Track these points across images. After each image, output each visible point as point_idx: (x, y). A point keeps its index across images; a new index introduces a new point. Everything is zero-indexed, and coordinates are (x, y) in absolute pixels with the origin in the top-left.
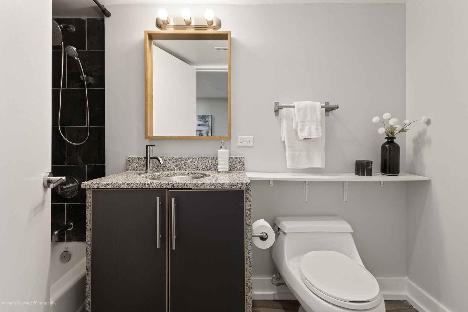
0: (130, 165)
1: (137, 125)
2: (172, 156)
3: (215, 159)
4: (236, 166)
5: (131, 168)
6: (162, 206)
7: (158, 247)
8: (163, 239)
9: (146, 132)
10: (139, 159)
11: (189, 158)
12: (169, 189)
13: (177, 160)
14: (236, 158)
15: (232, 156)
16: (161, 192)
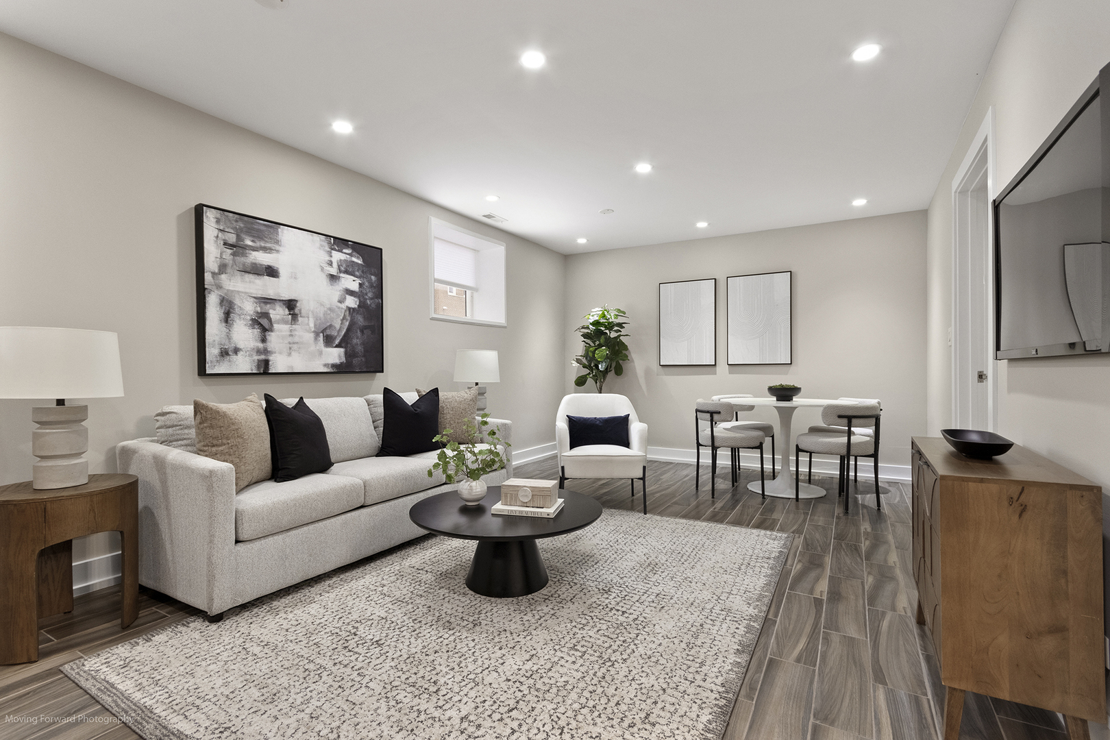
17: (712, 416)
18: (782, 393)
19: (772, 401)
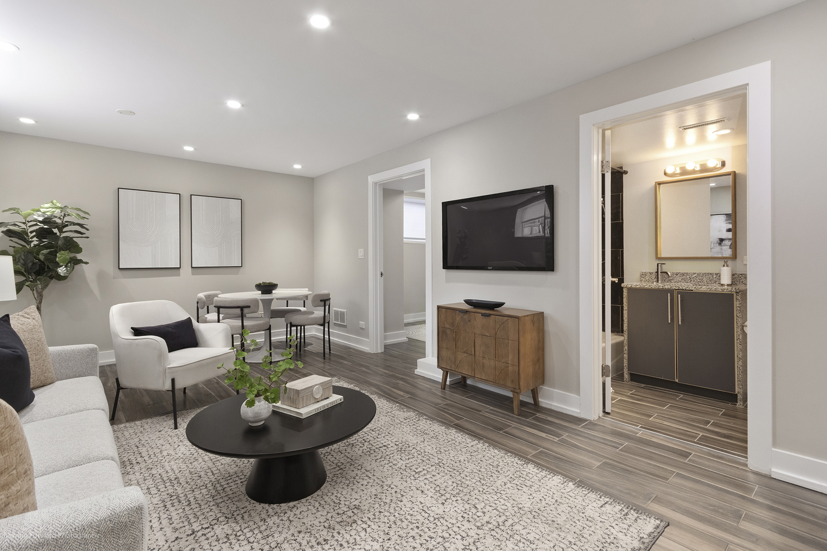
0: (643, 278)
1: (649, 249)
2: (678, 272)
3: (718, 275)
4: (741, 281)
5: (644, 279)
6: (672, 300)
7: (669, 322)
8: (672, 319)
9: (657, 254)
10: (651, 273)
11: (694, 274)
12: (676, 290)
13: (683, 274)
14: (741, 275)
15: (737, 273)
16: (671, 291)
17: (242, 310)
18: (267, 288)
19: (257, 295)
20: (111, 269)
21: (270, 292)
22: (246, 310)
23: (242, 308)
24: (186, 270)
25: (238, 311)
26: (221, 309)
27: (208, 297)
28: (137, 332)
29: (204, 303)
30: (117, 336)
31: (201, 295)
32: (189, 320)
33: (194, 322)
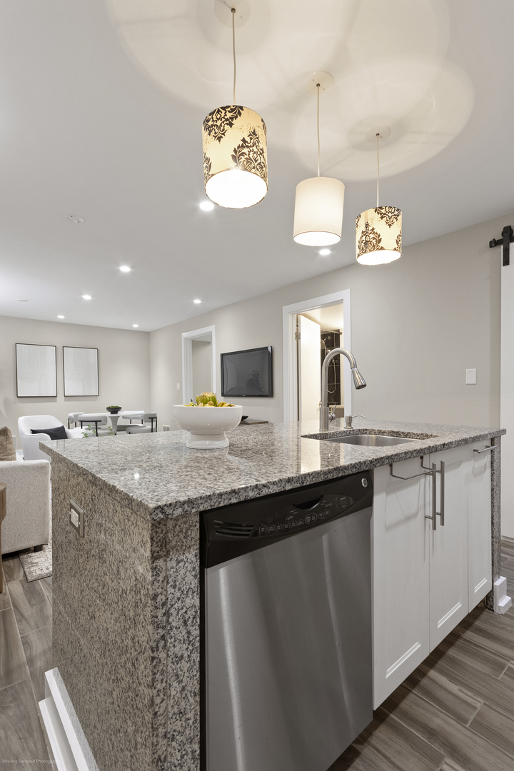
18: (114, 410)
19: (108, 414)
20: (12, 397)
21: (116, 413)
22: (98, 423)
23: (96, 422)
24: (61, 398)
25: (94, 423)
26: (83, 423)
27: (76, 416)
28: (34, 432)
29: (73, 419)
30: (23, 434)
31: (71, 415)
32: (63, 428)
33: (66, 429)
